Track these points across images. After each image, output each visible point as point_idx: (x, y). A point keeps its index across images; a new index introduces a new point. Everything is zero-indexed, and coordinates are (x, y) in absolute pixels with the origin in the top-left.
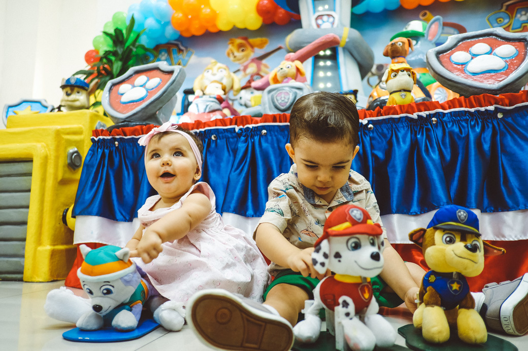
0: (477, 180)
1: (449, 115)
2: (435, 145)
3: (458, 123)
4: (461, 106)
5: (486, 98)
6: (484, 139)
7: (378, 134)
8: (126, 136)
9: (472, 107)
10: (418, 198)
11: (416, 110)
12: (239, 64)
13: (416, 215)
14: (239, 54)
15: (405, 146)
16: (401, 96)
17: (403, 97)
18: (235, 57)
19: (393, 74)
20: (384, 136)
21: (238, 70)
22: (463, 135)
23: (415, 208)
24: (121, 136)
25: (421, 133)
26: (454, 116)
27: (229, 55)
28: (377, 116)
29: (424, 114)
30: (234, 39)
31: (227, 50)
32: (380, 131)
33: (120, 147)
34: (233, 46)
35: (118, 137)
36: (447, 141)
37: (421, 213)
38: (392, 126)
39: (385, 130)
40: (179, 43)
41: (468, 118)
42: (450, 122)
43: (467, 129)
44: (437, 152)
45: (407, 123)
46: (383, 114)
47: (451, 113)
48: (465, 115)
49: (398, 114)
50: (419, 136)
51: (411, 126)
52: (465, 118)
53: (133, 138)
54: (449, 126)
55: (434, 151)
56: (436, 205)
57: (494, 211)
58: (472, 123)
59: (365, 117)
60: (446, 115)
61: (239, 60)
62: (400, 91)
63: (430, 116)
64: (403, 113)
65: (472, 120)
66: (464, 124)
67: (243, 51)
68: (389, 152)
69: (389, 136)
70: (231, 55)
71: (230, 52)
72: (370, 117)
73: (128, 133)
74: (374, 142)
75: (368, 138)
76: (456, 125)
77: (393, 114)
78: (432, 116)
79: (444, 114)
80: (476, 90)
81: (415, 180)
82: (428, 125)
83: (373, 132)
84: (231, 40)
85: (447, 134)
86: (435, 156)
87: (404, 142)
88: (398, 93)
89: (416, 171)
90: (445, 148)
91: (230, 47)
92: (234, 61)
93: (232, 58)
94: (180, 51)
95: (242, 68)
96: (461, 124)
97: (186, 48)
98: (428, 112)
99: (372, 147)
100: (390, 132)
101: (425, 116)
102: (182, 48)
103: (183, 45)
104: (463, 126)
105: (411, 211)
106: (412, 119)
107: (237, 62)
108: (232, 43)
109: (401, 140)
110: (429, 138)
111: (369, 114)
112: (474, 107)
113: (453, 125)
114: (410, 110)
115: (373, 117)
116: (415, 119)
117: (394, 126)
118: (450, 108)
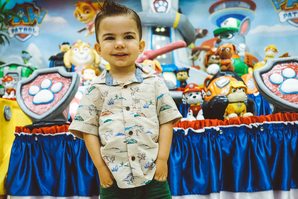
0: (288, 173)
1: (271, 125)
2: (263, 147)
3: (277, 131)
4: (279, 120)
5: (295, 115)
6: (293, 142)
7: (226, 137)
8: (44, 134)
9: (286, 120)
10: (252, 181)
11: (251, 121)
12: (85, 23)
13: (250, 192)
14: (84, 15)
15: (244, 146)
16: (238, 106)
17: (240, 106)
18: (81, 18)
19: (233, 90)
20: (230, 138)
21: (85, 29)
22: (280, 140)
23: (250, 188)
24: (40, 134)
25: (253, 138)
26: (275, 127)
27: (76, 15)
28: (226, 125)
29: (256, 125)
30: (79, 2)
31: (75, 12)
32: (228, 135)
33: (39, 141)
34: (79, 8)
35: (37, 134)
36: (270, 143)
37: (253, 191)
38: (235, 132)
39: (230, 135)
40: (34, 3)
41: (283, 128)
42: (272, 130)
43: (282, 136)
44: (264, 152)
45: (245, 130)
46: (229, 124)
47: (272, 124)
48: (281, 126)
49: (239, 124)
50: (253, 140)
51: (247, 132)
52: (281, 128)
53: (49, 135)
54: (271, 133)
55: (262, 151)
56: (264, 188)
57: (295, 188)
58: (286, 132)
59: (217, 125)
60: (270, 125)
61: (85, 20)
62: (237, 102)
63: (260, 127)
64: (242, 123)
65: (286, 130)
66: (280, 132)
67: (88, 13)
68: (233, 150)
69: (233, 139)
70: (78, 16)
71: (77, 13)
72: (221, 125)
73: (45, 132)
74: (223, 142)
75: (219, 140)
76: (276, 132)
77: (236, 124)
78: (261, 126)
79: (268, 125)
80: (288, 107)
81: (249, 169)
82: (258, 132)
83: (223, 136)
84: (78, 3)
85: (270, 138)
86: (263, 154)
87: (243, 143)
88: (236, 104)
89: (250, 162)
90: (269, 147)
91: (77, 8)
92: (81, 21)
93: (79, 18)
94: (35, 10)
95: (87, 27)
96: (278, 132)
97: (40, 8)
98: (258, 124)
99: (222, 145)
100: (234, 136)
101: (257, 127)
102: (37, 8)
103: (37, 6)
104: (280, 133)
105: (247, 190)
106: (248, 128)
107: (84, 22)
108: (79, 6)
109: (241, 142)
110: (259, 141)
111: (220, 123)
112: (287, 121)
113: (273, 133)
114: (247, 122)
115: (223, 125)
116: (251, 129)
117: (236, 132)
118: (272, 121)
